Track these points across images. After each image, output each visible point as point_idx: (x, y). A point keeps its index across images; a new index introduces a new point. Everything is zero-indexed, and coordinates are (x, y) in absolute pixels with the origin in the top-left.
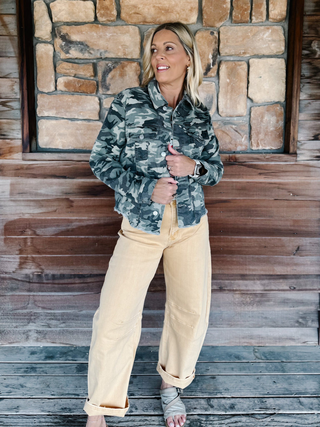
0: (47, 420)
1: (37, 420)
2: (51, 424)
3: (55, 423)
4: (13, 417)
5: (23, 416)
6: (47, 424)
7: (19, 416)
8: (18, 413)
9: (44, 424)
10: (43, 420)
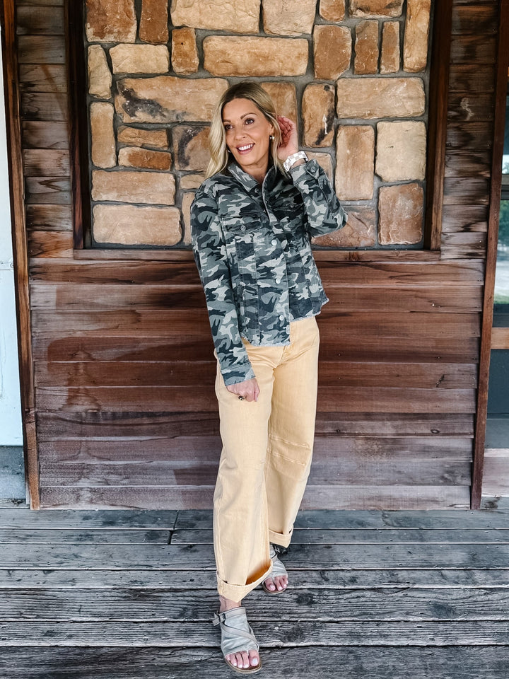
0: (112, 594)
1: (100, 594)
2: (119, 598)
3: (125, 597)
4: (67, 591)
5: (81, 590)
6: (113, 598)
7: (77, 590)
8: (74, 587)
9: (110, 598)
10: (108, 594)
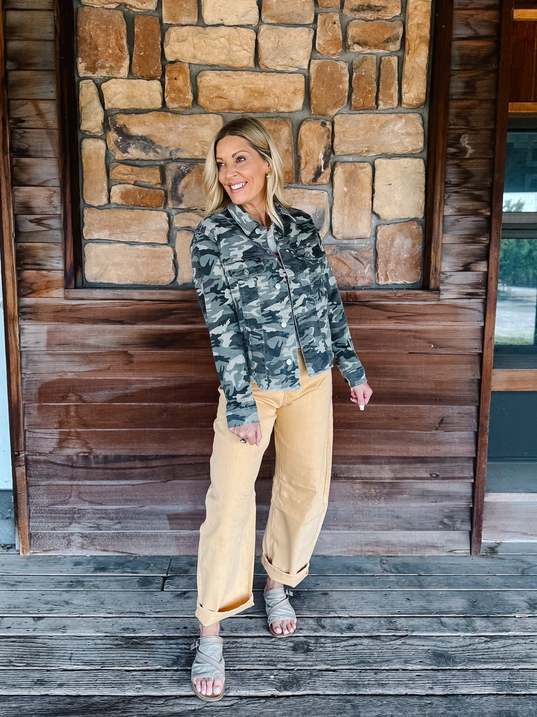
0: (104, 641)
1: (91, 642)
2: (111, 646)
3: (117, 645)
4: (58, 638)
6: (105, 646)
7: (67, 637)
9: (101, 646)
10: (99, 642)
